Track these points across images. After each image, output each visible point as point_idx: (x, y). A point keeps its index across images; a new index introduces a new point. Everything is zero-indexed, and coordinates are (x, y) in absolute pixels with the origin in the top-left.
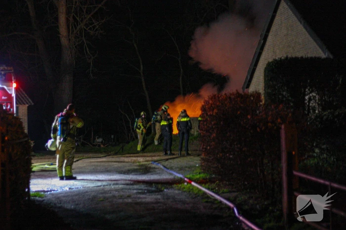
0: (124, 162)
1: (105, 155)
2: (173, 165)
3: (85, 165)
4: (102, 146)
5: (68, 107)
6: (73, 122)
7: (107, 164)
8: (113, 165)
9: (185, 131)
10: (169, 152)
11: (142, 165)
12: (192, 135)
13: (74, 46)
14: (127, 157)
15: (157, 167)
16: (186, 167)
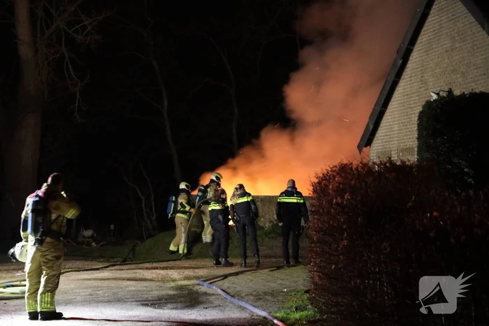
0: (146, 280)
1: (107, 264)
2: (239, 289)
3: (73, 286)
4: (94, 244)
5: (50, 180)
6: (57, 208)
7: (113, 284)
8: (127, 287)
9: (246, 222)
10: (222, 260)
11: (181, 288)
12: (262, 228)
13: (46, 63)
14: (147, 268)
15: (210, 291)
16: (265, 293)
